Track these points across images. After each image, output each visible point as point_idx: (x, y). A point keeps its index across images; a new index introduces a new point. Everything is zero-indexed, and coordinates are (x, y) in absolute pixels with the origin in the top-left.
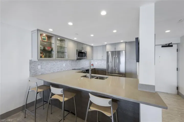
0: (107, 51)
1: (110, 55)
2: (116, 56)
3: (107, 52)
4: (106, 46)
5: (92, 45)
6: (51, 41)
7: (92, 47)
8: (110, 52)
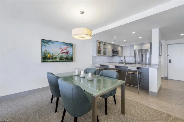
0: (135, 49)
1: (137, 53)
2: (142, 53)
3: (135, 51)
4: (133, 45)
5: (123, 45)
6: (100, 45)
7: (122, 47)
8: (137, 51)
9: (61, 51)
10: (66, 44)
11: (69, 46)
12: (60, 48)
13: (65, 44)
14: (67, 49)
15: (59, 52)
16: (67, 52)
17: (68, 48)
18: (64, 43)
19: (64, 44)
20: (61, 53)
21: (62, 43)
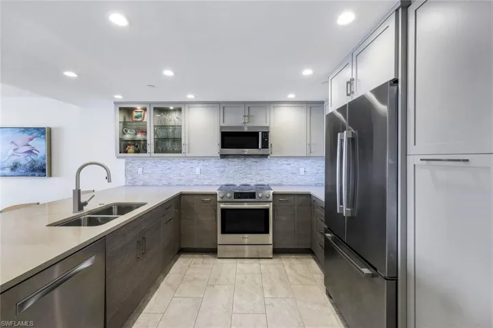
9: (14, 150)
10: (26, 130)
11: (35, 134)
12: (12, 142)
13: (24, 131)
14: (30, 143)
15: (11, 152)
16: (30, 152)
17: (31, 140)
18: (22, 129)
19: (20, 131)
20: (14, 155)
21: (18, 130)
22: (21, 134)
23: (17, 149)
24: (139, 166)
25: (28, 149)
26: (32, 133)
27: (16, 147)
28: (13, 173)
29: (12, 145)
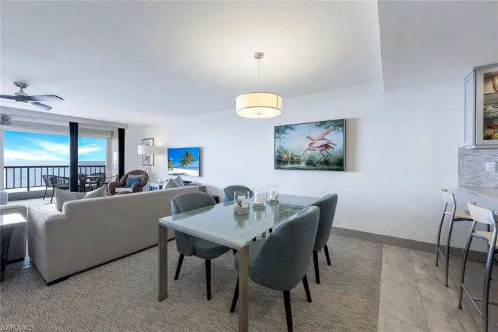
9: (310, 144)
12: (308, 137)
13: (320, 126)
14: (325, 137)
15: (307, 146)
16: (326, 146)
17: (327, 133)
18: (318, 124)
20: (309, 149)
21: (313, 125)
22: (317, 128)
23: (312, 144)
24: (488, 160)
25: (323, 142)
26: (329, 127)
27: (311, 142)
28: (308, 167)
29: (309, 139)
